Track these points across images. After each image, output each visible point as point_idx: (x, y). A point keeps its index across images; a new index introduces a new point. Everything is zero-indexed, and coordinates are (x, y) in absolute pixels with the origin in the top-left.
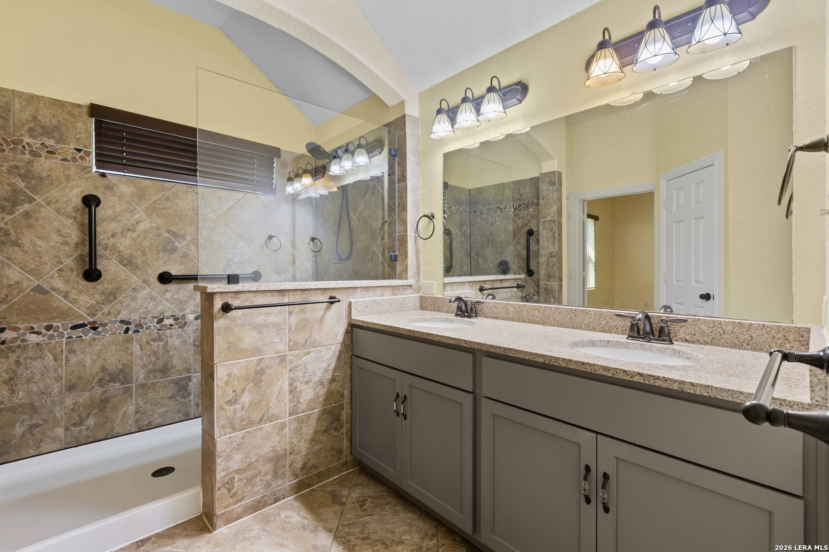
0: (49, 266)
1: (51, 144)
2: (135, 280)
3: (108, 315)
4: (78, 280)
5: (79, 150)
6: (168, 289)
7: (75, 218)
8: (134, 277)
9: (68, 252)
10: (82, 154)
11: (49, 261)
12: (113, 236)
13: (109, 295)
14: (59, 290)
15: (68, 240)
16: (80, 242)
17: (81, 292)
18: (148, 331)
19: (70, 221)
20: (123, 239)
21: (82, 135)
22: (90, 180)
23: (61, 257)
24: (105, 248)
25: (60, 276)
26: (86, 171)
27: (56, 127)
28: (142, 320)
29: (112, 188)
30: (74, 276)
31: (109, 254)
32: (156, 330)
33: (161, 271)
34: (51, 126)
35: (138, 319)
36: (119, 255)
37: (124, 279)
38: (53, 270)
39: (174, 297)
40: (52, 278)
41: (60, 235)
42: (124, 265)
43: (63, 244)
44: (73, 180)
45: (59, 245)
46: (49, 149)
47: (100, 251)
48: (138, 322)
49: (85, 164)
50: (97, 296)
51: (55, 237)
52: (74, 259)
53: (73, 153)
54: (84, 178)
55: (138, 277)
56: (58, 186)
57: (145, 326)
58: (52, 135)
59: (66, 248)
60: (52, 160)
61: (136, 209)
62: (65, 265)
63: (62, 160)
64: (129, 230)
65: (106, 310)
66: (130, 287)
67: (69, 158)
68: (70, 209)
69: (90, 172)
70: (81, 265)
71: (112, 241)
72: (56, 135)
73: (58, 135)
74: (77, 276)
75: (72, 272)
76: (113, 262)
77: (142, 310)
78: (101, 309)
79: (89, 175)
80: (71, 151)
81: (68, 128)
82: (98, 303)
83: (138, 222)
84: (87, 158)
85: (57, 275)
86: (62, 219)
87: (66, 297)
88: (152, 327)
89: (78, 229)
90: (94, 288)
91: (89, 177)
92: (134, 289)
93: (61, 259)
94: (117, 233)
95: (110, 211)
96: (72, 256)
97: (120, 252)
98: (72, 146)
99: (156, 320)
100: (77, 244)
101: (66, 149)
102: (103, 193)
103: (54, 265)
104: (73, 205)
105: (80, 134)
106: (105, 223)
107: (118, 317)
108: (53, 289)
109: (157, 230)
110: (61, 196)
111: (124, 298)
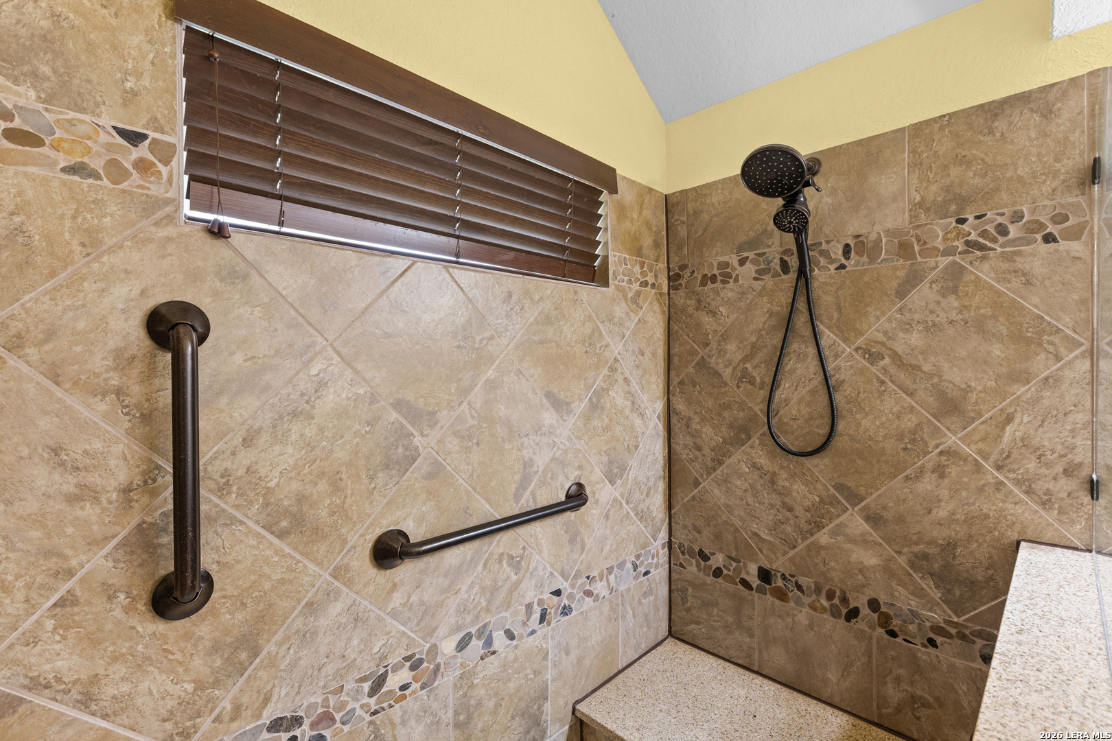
0: (20, 596)
1: (22, 102)
2: (315, 574)
3: (232, 720)
4: (133, 621)
5: (134, 138)
6: (396, 580)
7: (119, 392)
8: (311, 565)
9: (95, 528)
10: (143, 151)
11: (18, 577)
12: (247, 442)
13: (236, 649)
14: (59, 680)
15: (93, 479)
16: (138, 480)
17: (141, 665)
18: (346, 728)
19: (103, 407)
20: (277, 448)
21: (146, 81)
22: (171, 248)
23: (69, 552)
24: (222, 490)
25: (63, 626)
26: (160, 214)
27: (44, 38)
28: (332, 700)
29: (245, 277)
30: (118, 613)
31: (237, 507)
32: (368, 718)
33: (379, 531)
34: (23, 32)
35: (319, 700)
36: (266, 505)
37: (282, 581)
38: (34, 607)
39: (412, 599)
40: (31, 640)
41: (63, 464)
42: (282, 535)
43: (71, 499)
44: (110, 250)
45: (59, 505)
46: (17, 123)
47: (209, 501)
48: (320, 710)
49: (155, 190)
50: (197, 662)
51: (42, 476)
52: (116, 548)
53: (109, 147)
54: (150, 240)
55: (320, 564)
56: (53, 274)
57: (338, 717)
58: (26, 68)
59: (89, 511)
60: (30, 169)
61: (313, 344)
62: (82, 580)
63: (72, 170)
64: (295, 414)
65: (227, 705)
66: (299, 601)
67: (97, 164)
68: (99, 362)
69: (170, 219)
70: (140, 566)
71: (246, 457)
72: (45, 70)
73: (55, 71)
74: (127, 610)
75: (110, 598)
76: (250, 531)
77: (330, 669)
78: (212, 702)
79: (170, 231)
80: (103, 138)
81: (90, 46)
82: (200, 686)
83: (321, 385)
84: (164, 170)
85: (50, 624)
86: (70, 400)
87: (86, 701)
88: (359, 712)
89: (129, 432)
90: (187, 636)
91: (168, 239)
92: (310, 604)
93: (65, 558)
94: (259, 430)
95: (238, 358)
96: (107, 539)
97: (269, 491)
98: (107, 121)
99: (366, 686)
100: (127, 490)
101: (82, 129)
102: (216, 294)
103: (42, 587)
104: (113, 342)
105: (139, 75)
106: (223, 401)
107: (265, 714)
108: (36, 684)
109: (371, 403)
110: (65, 310)
111: (280, 644)
